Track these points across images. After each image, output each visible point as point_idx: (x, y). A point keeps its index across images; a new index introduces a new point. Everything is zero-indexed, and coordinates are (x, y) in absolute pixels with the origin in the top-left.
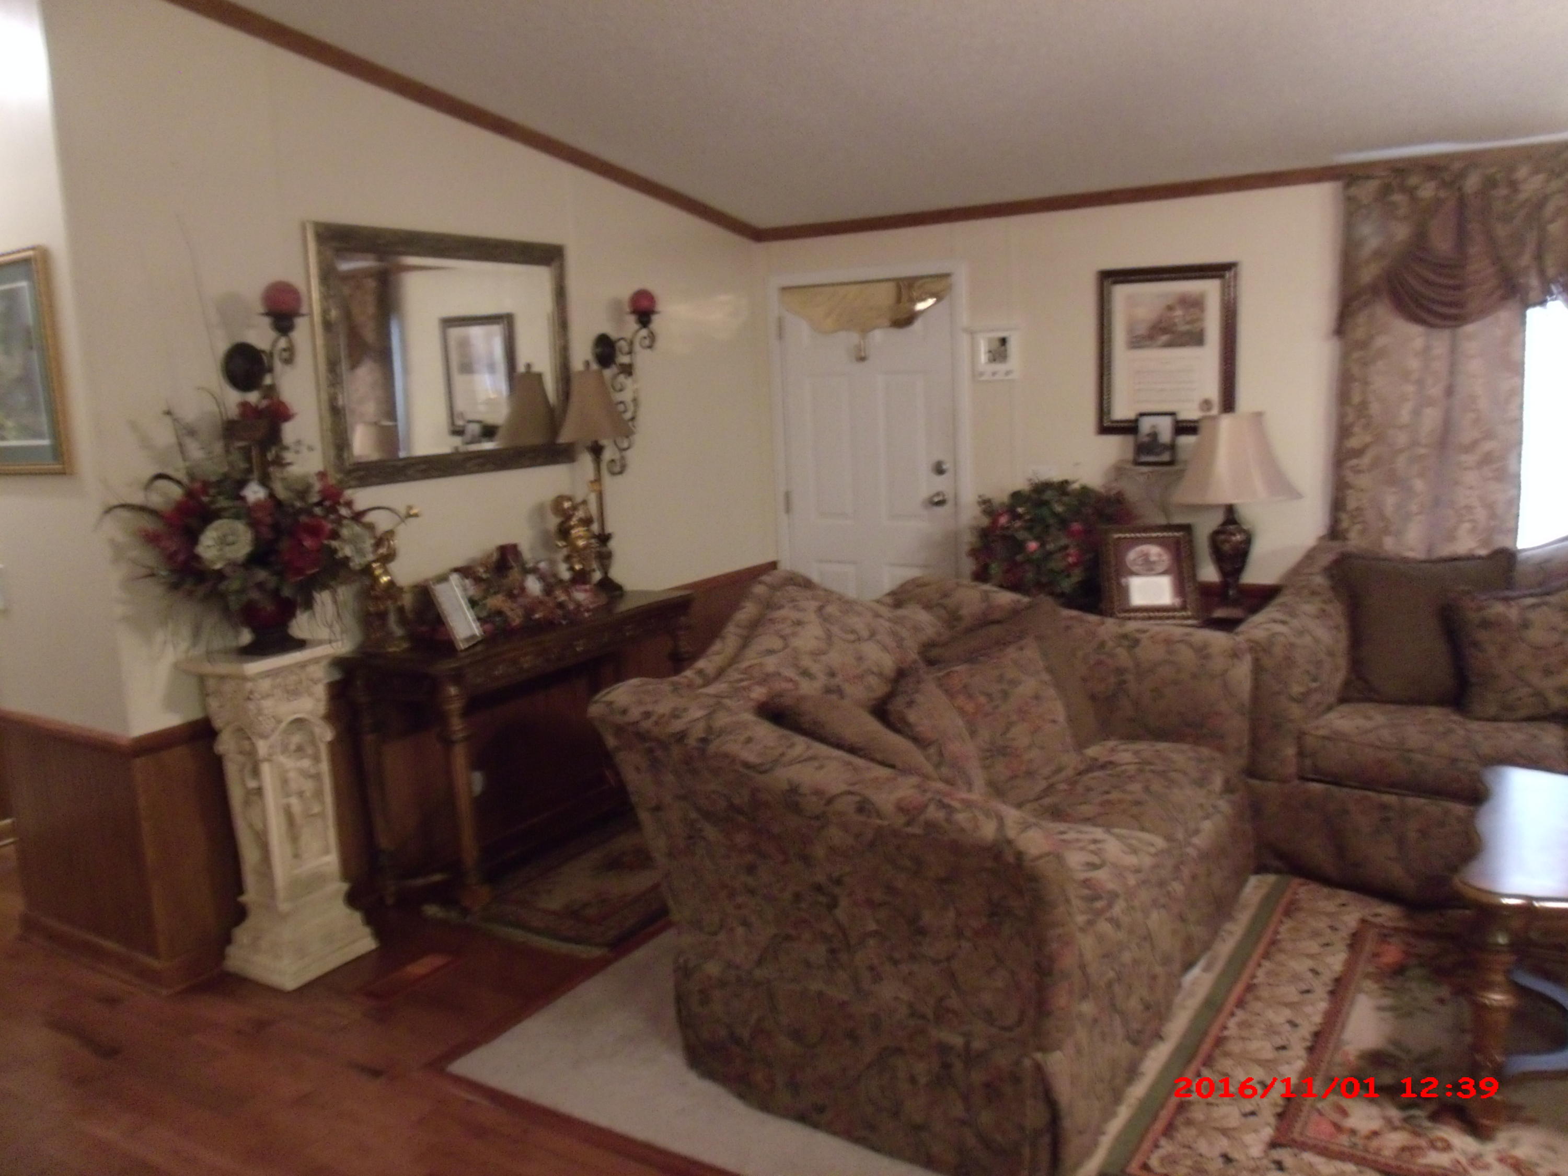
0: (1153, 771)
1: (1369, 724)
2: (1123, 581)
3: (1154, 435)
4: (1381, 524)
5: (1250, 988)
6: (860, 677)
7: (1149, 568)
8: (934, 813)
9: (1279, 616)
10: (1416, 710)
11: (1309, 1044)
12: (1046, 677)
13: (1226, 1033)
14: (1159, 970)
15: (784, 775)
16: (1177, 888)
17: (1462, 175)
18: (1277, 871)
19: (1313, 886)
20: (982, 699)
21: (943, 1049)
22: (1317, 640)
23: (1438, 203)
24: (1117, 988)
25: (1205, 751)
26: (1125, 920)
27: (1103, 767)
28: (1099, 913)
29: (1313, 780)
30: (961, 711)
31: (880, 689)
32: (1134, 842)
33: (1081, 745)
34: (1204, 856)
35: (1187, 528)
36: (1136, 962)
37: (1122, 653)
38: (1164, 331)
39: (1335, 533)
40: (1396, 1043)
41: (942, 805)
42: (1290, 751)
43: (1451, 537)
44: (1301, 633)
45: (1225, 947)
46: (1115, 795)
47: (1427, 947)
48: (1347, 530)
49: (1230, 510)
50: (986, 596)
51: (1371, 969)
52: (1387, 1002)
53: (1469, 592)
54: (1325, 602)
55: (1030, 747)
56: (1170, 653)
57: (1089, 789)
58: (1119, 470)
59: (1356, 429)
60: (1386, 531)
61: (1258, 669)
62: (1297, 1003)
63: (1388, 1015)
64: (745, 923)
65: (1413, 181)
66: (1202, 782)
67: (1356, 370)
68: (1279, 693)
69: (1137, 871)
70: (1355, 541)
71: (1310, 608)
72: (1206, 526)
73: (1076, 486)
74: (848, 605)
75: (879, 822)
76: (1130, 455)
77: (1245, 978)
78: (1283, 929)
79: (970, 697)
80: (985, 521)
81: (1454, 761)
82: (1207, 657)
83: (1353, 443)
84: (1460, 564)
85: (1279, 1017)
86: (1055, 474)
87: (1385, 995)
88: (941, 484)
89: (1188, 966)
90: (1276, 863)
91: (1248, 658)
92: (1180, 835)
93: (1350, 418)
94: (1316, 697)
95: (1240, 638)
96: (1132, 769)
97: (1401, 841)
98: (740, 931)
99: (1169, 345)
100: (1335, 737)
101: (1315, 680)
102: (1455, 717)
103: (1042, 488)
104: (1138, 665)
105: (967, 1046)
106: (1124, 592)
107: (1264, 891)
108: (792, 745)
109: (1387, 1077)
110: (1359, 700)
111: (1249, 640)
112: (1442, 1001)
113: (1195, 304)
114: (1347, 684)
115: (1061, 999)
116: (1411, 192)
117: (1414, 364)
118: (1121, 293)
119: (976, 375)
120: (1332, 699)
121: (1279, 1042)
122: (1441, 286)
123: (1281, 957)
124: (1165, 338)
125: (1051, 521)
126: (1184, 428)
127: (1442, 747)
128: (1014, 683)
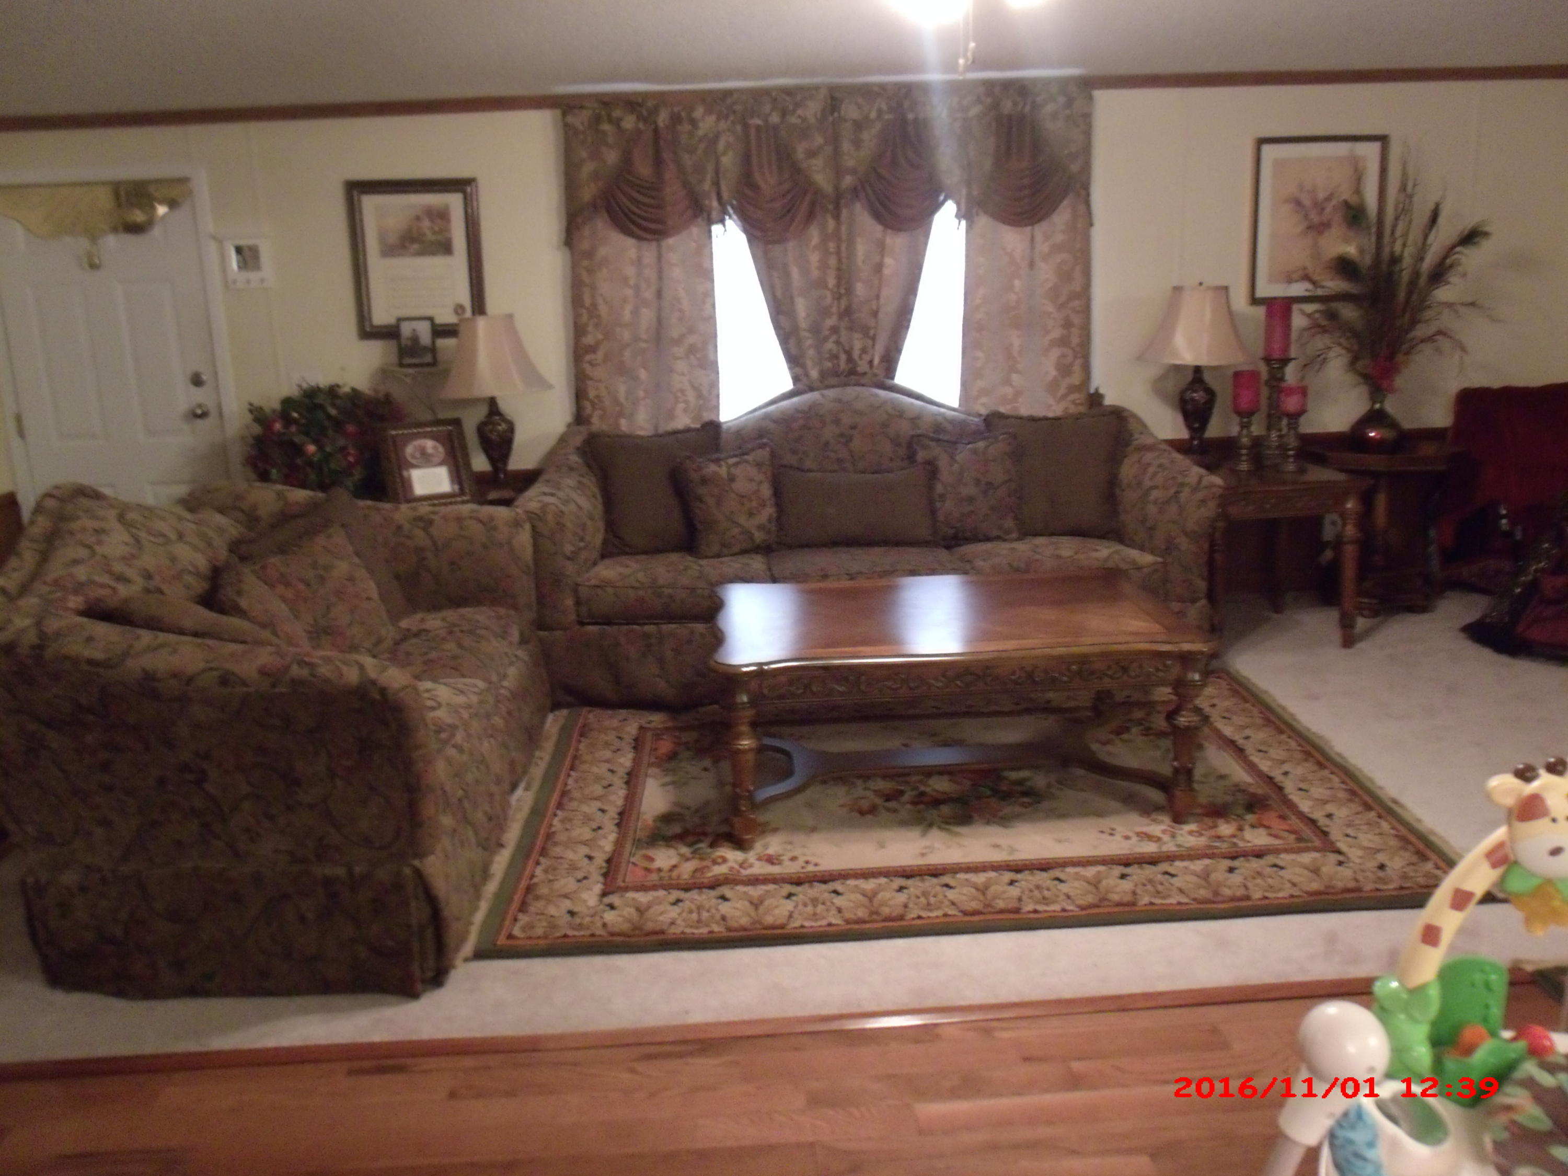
0: (462, 631)
1: (627, 571)
2: (405, 473)
3: (415, 339)
4: (618, 408)
5: (564, 793)
6: (178, 576)
7: (426, 460)
8: (296, 671)
9: (547, 490)
10: (661, 557)
11: (617, 821)
12: (356, 560)
13: (553, 829)
14: (494, 788)
15: (135, 665)
16: (498, 721)
17: (655, 111)
18: (568, 706)
19: (598, 711)
20: (301, 586)
21: (328, 882)
22: (580, 508)
23: (639, 132)
24: (466, 804)
25: (502, 611)
26: (466, 746)
27: (417, 635)
28: (445, 742)
29: (588, 624)
30: (284, 599)
31: (200, 586)
32: (459, 686)
33: (394, 617)
34: (514, 696)
35: (457, 422)
36: (477, 782)
37: (419, 533)
38: (413, 240)
39: (580, 418)
40: (677, 804)
41: (302, 663)
42: (569, 602)
43: (671, 416)
44: (566, 502)
45: (538, 771)
46: (433, 655)
47: (688, 737)
48: (590, 416)
49: (492, 402)
50: (280, 495)
51: (653, 760)
52: (668, 779)
53: (689, 458)
54: (582, 476)
55: (350, 624)
56: (461, 528)
57: (408, 654)
58: (384, 373)
59: (590, 329)
60: (620, 414)
61: (536, 534)
62: (602, 796)
63: (670, 788)
64: (105, 823)
65: (617, 113)
66: (504, 635)
67: (585, 277)
68: (555, 553)
69: (468, 707)
70: (597, 424)
71: (571, 482)
72: (471, 420)
73: (347, 389)
74: (148, 511)
75: (245, 689)
76: (393, 357)
77: (559, 786)
78: (582, 746)
79: (287, 584)
80: (257, 429)
81: (693, 590)
82: (495, 528)
83: (589, 340)
84: (679, 436)
85: (591, 808)
86: (322, 379)
87: (666, 775)
88: (200, 396)
89: (514, 787)
90: (570, 699)
91: (528, 526)
92: (494, 678)
93: (585, 318)
94: (584, 555)
95: (519, 510)
96: (443, 633)
97: (661, 661)
98: (99, 832)
99: (421, 253)
100: (601, 586)
101: (582, 539)
102: (690, 558)
103: (311, 394)
104: (434, 543)
105: (350, 873)
106: (407, 485)
107: (561, 721)
108: (138, 638)
109: (677, 829)
110: (619, 554)
111: (527, 512)
112: (706, 769)
113: (443, 215)
114: (605, 542)
115: (429, 809)
116: (617, 123)
117: (630, 271)
118: (370, 203)
119: (227, 284)
120: (595, 555)
121: (594, 825)
122: (644, 204)
123: (585, 767)
124: (416, 247)
125: (326, 423)
126: (442, 331)
127: (685, 580)
128: (327, 568)
